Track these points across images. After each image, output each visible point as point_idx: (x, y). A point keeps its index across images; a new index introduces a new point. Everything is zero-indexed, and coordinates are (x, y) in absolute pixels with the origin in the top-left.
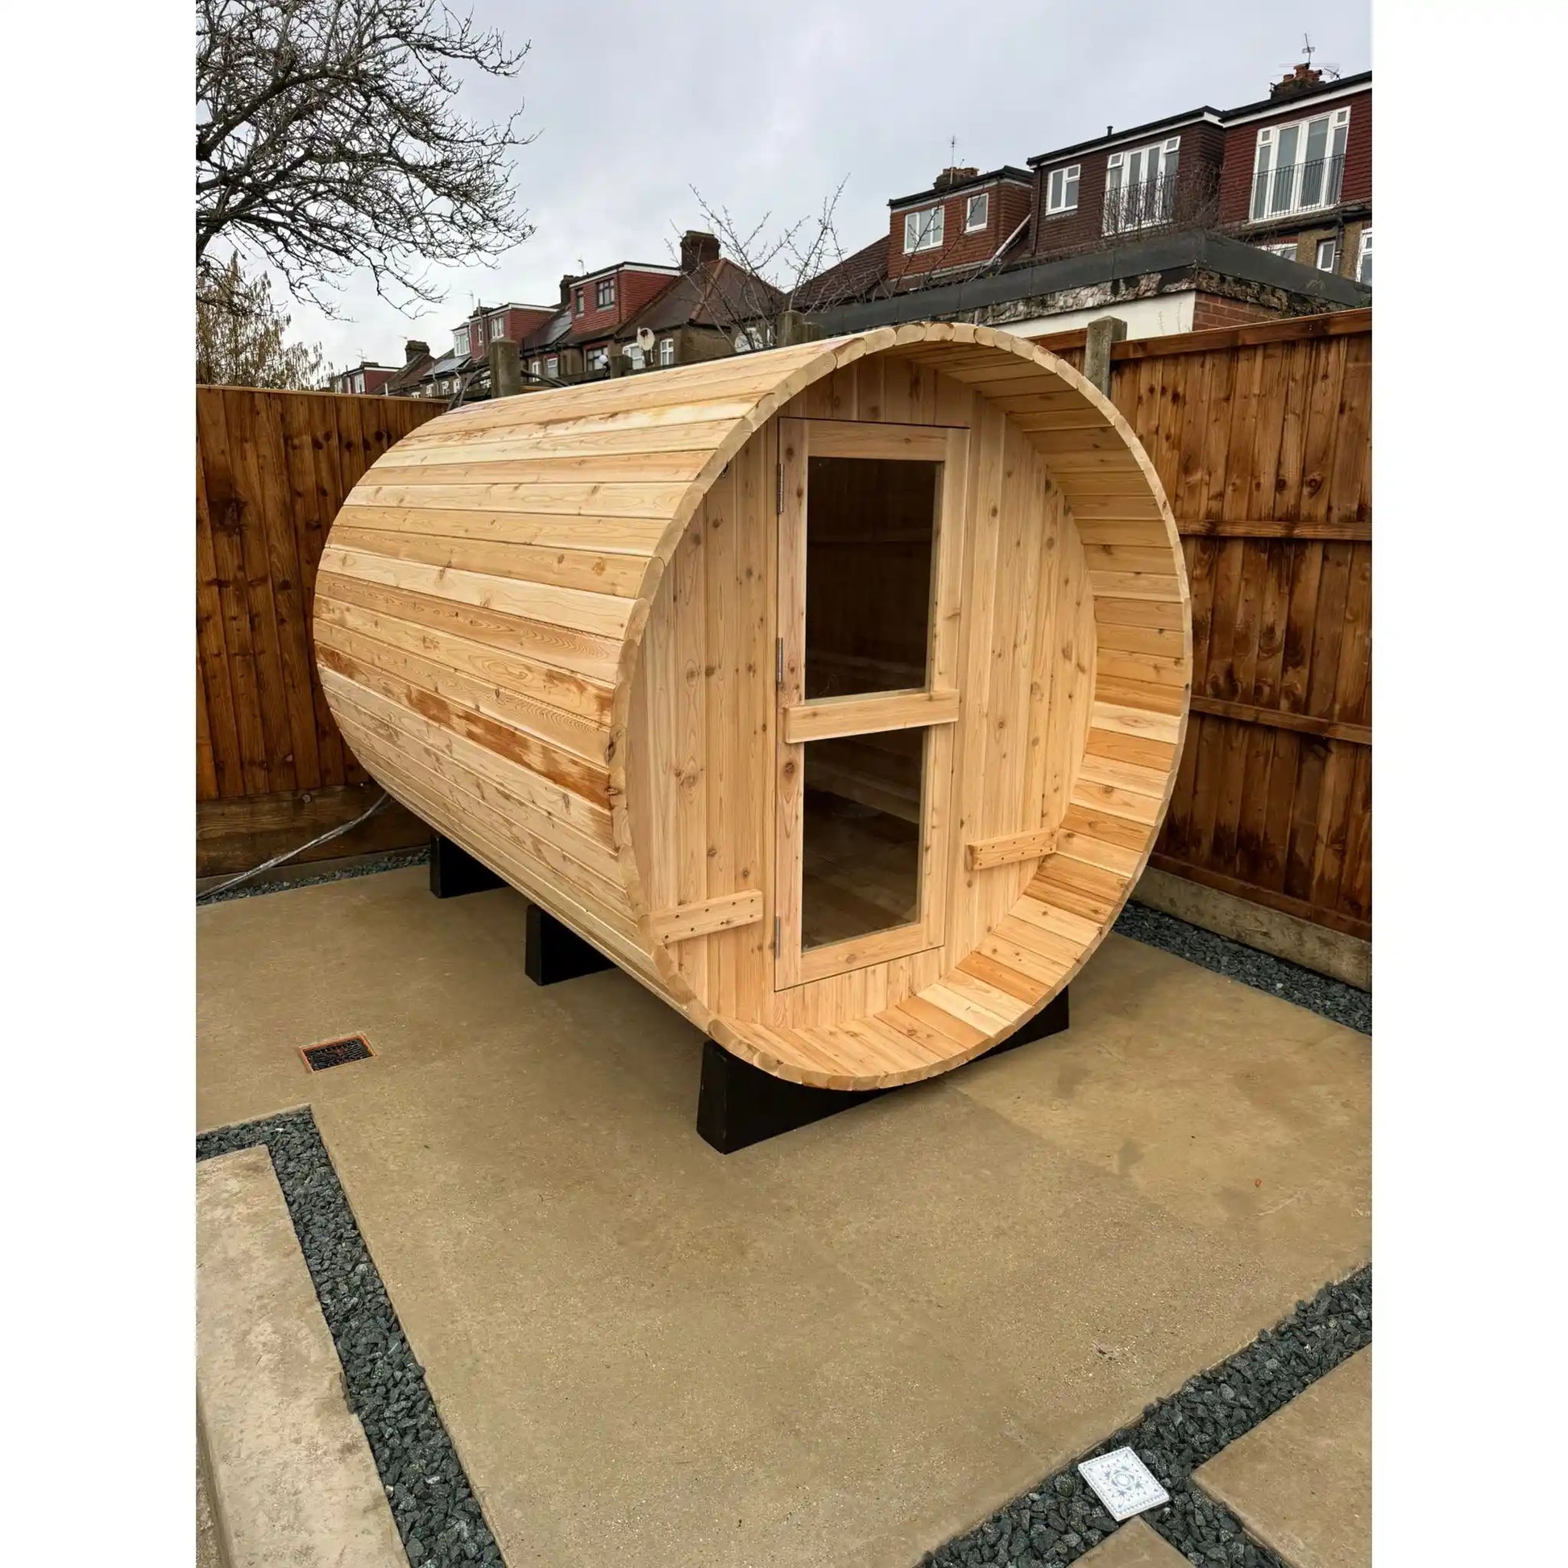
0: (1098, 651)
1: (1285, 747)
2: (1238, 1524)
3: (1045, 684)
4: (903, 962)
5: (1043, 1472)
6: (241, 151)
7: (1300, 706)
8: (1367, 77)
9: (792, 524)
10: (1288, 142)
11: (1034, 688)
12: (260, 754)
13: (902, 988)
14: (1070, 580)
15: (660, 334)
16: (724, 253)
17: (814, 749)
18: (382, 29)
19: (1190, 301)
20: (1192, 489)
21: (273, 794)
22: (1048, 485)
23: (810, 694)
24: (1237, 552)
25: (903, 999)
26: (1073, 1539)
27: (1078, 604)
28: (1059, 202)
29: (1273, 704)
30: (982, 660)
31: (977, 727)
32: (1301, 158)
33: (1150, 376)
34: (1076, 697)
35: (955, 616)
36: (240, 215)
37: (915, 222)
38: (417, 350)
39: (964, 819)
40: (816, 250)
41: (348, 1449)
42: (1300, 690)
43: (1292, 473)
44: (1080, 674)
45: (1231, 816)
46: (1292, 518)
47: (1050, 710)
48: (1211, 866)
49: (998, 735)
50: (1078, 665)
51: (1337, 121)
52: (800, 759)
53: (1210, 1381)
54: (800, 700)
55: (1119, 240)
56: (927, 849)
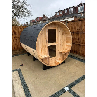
0: (66, 40)
1: (78, 45)
2: (73, 91)
3: (63, 42)
5: (62, 88)
6: (16, 11)
7: (79, 43)
8: (85, 3)
9: (47, 33)
10: (80, 7)
12: (17, 48)
13: (55, 60)
15: (42, 21)
16: (46, 16)
17: (49, 46)
18: (24, 4)
19: (74, 18)
20: (72, 30)
21: (18, 50)
22: (63, 30)
23: (49, 43)
24: (75, 33)
26: (64, 92)
27: (65, 37)
28: (66, 12)
29: (77, 43)
30: (59, 41)
32: (81, 8)
33: (70, 23)
34: (65, 43)
36: (15, 15)
37: (57, 13)
38: (27, 23)
40: (51, 16)
41: (22, 88)
42: (79, 42)
43: (78, 29)
45: (75, 50)
46: (78, 31)
48: (74, 53)
49: (60, 45)
51: (83, 6)
53: (72, 83)
55: (70, 14)
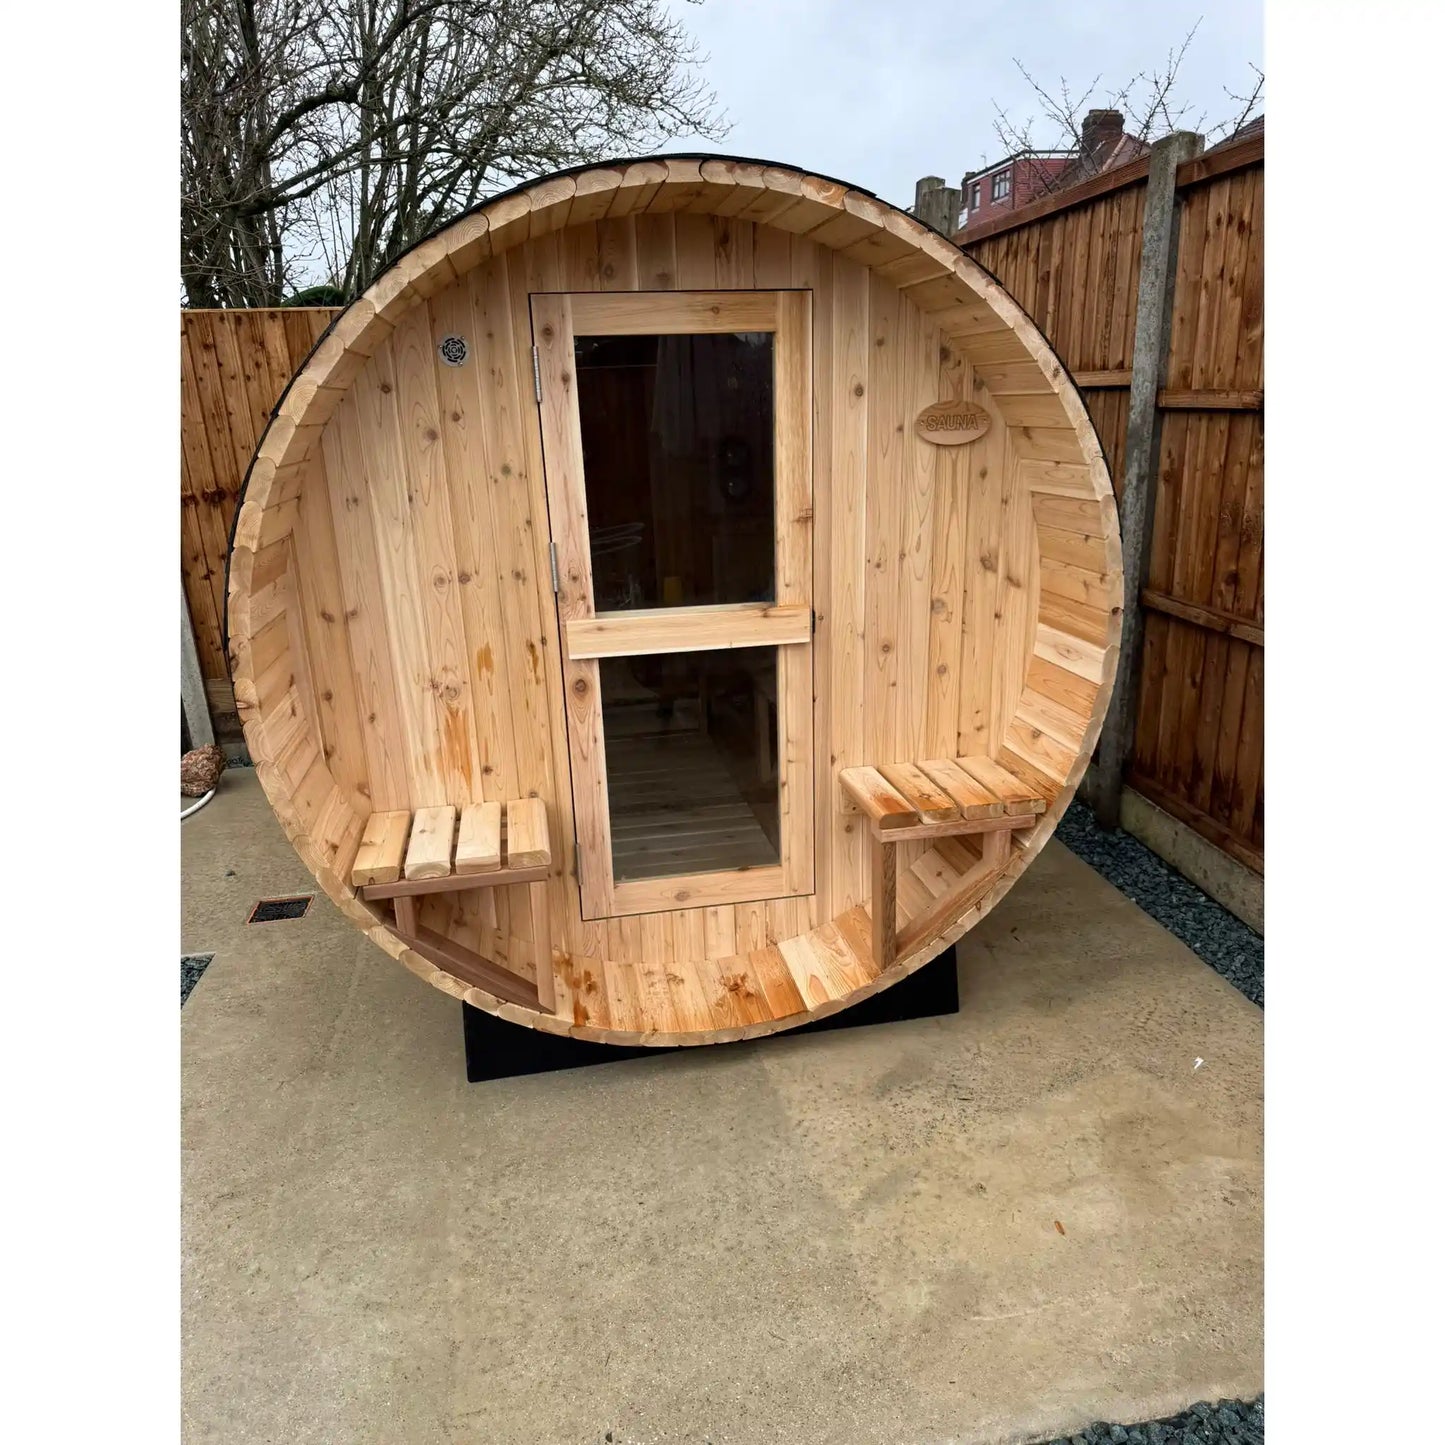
0: (1040, 561)
3: (954, 602)
4: (755, 907)
9: (559, 415)
11: (935, 605)
13: (757, 933)
14: (989, 471)
17: (612, 667)
22: (945, 354)
23: (601, 607)
25: (759, 947)
27: (1005, 502)
30: (851, 570)
31: (848, 649)
34: (1007, 615)
35: (806, 519)
39: (836, 755)
44: (1013, 589)
47: (963, 631)
49: (881, 659)
50: (1009, 578)
52: (594, 677)
54: (588, 610)
56: (784, 784)
